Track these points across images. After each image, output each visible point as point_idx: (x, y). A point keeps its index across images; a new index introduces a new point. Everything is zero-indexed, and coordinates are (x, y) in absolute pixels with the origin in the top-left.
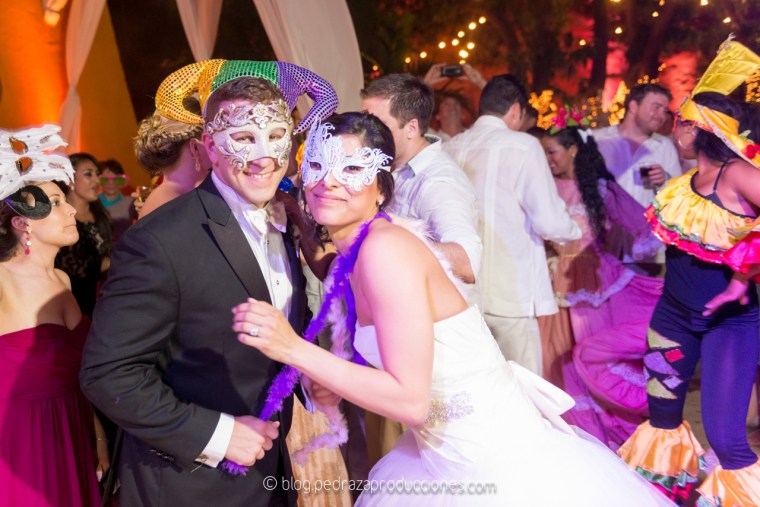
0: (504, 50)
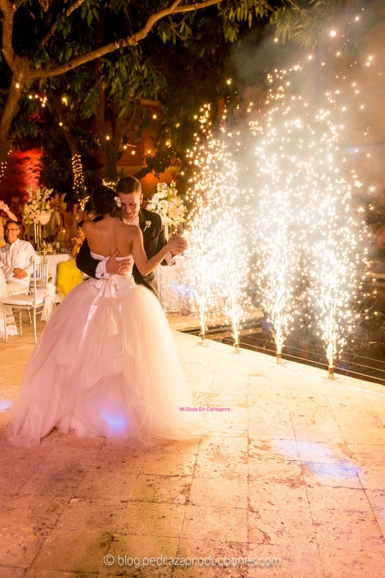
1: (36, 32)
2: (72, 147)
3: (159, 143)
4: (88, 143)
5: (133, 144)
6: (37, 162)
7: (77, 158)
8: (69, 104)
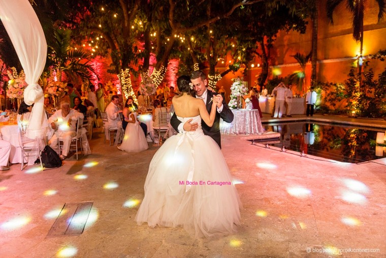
0: (110, 51)
1: (188, 9)
2: (194, 60)
3: (235, 58)
4: (202, 58)
5: (223, 58)
6: (175, 66)
7: (196, 65)
8: (194, 41)
